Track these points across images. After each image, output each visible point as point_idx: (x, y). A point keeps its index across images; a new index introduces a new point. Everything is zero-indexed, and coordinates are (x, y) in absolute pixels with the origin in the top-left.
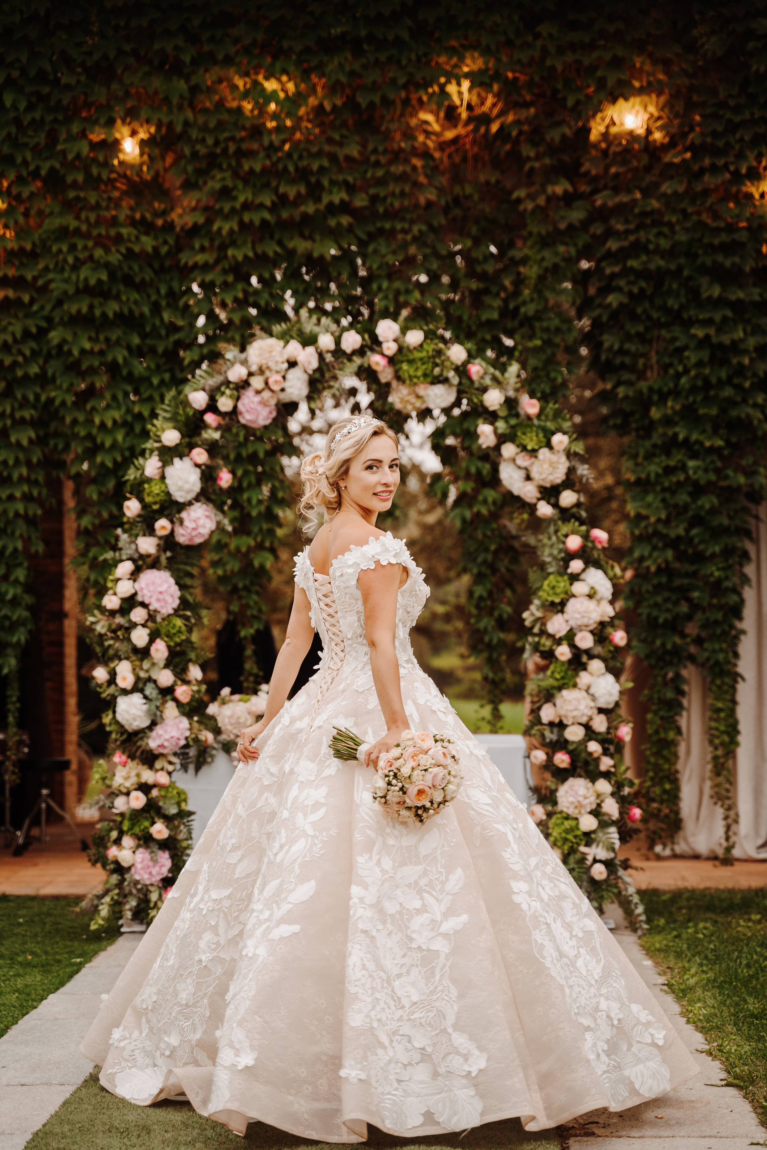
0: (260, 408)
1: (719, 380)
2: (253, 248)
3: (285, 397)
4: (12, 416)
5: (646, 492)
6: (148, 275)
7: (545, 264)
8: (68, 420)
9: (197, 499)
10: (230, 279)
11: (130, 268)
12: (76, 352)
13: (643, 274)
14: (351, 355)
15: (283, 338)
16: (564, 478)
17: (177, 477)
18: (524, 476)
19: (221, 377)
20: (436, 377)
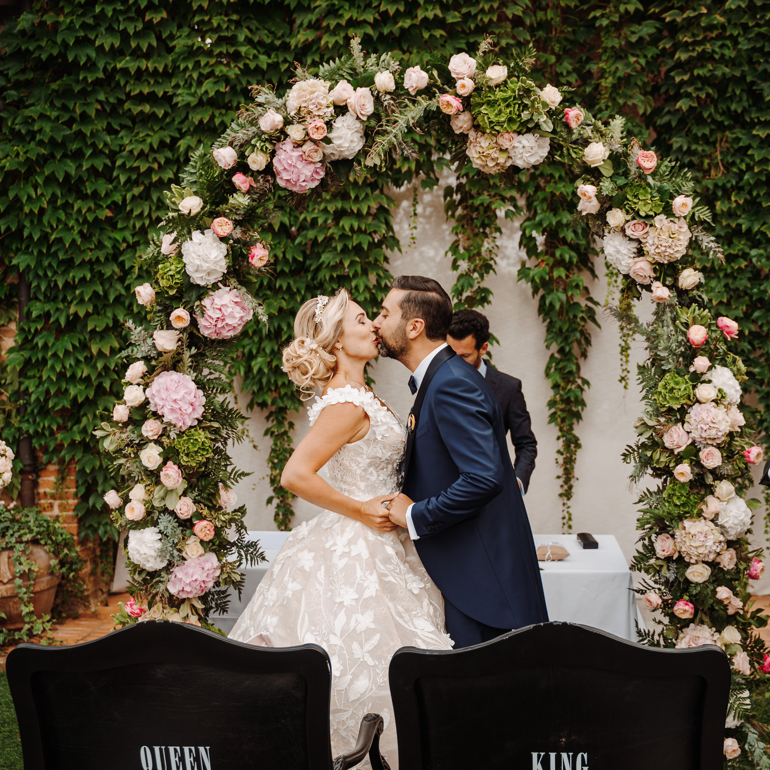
0: (299, 165)
3: (332, 151)
9: (223, 282)
14: (415, 96)
15: (331, 79)
16: (685, 252)
17: (193, 255)
18: (635, 250)
19: (254, 129)
20: (524, 124)
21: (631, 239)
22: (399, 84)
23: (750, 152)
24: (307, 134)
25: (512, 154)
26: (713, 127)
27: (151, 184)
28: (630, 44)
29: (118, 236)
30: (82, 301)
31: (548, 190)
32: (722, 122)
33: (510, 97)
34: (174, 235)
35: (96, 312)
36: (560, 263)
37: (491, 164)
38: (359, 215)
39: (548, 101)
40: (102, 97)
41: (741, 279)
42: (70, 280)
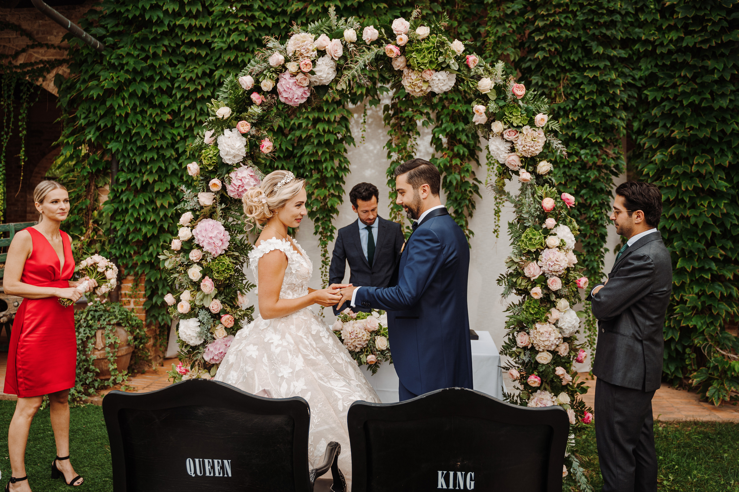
0: (294, 88)
1: (602, 102)
3: (315, 80)
7: (498, 35)
9: (244, 162)
14: (370, 45)
15: (315, 33)
16: (541, 150)
17: (225, 145)
18: (509, 148)
19: (265, 64)
20: (440, 65)
21: (507, 141)
22: (359, 37)
23: (582, 87)
24: (300, 68)
25: (431, 84)
26: (559, 70)
27: (196, 99)
28: (506, 15)
29: (175, 132)
30: (151, 173)
31: (451, 108)
32: (565, 67)
33: (431, 47)
34: (213, 131)
35: (160, 180)
36: (457, 155)
37: (417, 90)
38: (329, 122)
39: (456, 50)
40: (166, 43)
41: (574, 169)
42: (144, 159)
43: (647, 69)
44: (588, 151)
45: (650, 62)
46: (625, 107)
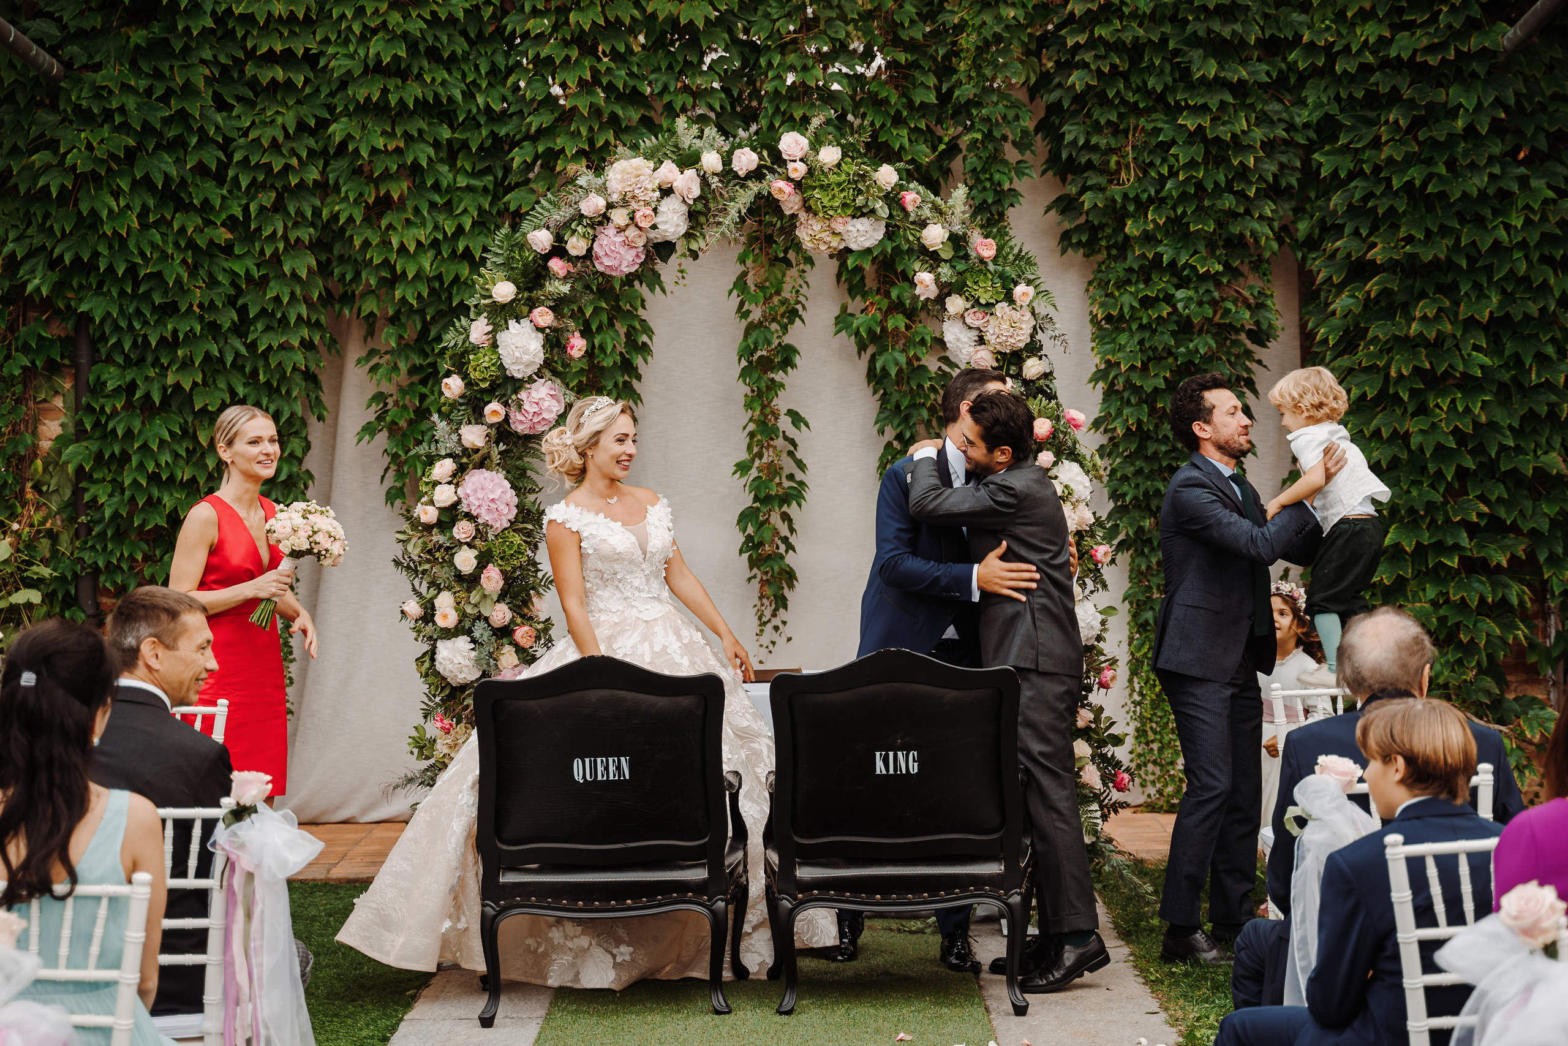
0: (622, 251)
1: (1216, 184)
2: (603, 12)
3: (656, 236)
4: (285, 237)
5: (1118, 330)
6: (460, 46)
8: (357, 242)
9: (539, 374)
10: (574, 54)
11: (436, 38)
12: (365, 153)
13: (1117, 47)
14: (746, 180)
15: (654, 158)
16: (1028, 340)
17: (511, 346)
18: (976, 339)
19: (574, 212)
20: (859, 208)
21: (971, 328)
22: (727, 166)
23: (1173, 150)
24: (632, 219)
25: (845, 237)
26: (1123, 110)
33: (844, 181)
36: (898, 307)
37: (823, 247)
39: (884, 183)
40: (207, 55)
41: (1162, 333)
42: (168, 335)
43: (1319, 105)
44: (1191, 293)
45: (1326, 88)
46: (1274, 191)
